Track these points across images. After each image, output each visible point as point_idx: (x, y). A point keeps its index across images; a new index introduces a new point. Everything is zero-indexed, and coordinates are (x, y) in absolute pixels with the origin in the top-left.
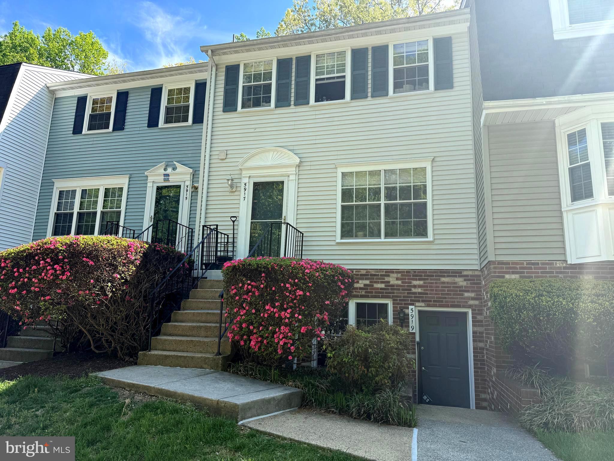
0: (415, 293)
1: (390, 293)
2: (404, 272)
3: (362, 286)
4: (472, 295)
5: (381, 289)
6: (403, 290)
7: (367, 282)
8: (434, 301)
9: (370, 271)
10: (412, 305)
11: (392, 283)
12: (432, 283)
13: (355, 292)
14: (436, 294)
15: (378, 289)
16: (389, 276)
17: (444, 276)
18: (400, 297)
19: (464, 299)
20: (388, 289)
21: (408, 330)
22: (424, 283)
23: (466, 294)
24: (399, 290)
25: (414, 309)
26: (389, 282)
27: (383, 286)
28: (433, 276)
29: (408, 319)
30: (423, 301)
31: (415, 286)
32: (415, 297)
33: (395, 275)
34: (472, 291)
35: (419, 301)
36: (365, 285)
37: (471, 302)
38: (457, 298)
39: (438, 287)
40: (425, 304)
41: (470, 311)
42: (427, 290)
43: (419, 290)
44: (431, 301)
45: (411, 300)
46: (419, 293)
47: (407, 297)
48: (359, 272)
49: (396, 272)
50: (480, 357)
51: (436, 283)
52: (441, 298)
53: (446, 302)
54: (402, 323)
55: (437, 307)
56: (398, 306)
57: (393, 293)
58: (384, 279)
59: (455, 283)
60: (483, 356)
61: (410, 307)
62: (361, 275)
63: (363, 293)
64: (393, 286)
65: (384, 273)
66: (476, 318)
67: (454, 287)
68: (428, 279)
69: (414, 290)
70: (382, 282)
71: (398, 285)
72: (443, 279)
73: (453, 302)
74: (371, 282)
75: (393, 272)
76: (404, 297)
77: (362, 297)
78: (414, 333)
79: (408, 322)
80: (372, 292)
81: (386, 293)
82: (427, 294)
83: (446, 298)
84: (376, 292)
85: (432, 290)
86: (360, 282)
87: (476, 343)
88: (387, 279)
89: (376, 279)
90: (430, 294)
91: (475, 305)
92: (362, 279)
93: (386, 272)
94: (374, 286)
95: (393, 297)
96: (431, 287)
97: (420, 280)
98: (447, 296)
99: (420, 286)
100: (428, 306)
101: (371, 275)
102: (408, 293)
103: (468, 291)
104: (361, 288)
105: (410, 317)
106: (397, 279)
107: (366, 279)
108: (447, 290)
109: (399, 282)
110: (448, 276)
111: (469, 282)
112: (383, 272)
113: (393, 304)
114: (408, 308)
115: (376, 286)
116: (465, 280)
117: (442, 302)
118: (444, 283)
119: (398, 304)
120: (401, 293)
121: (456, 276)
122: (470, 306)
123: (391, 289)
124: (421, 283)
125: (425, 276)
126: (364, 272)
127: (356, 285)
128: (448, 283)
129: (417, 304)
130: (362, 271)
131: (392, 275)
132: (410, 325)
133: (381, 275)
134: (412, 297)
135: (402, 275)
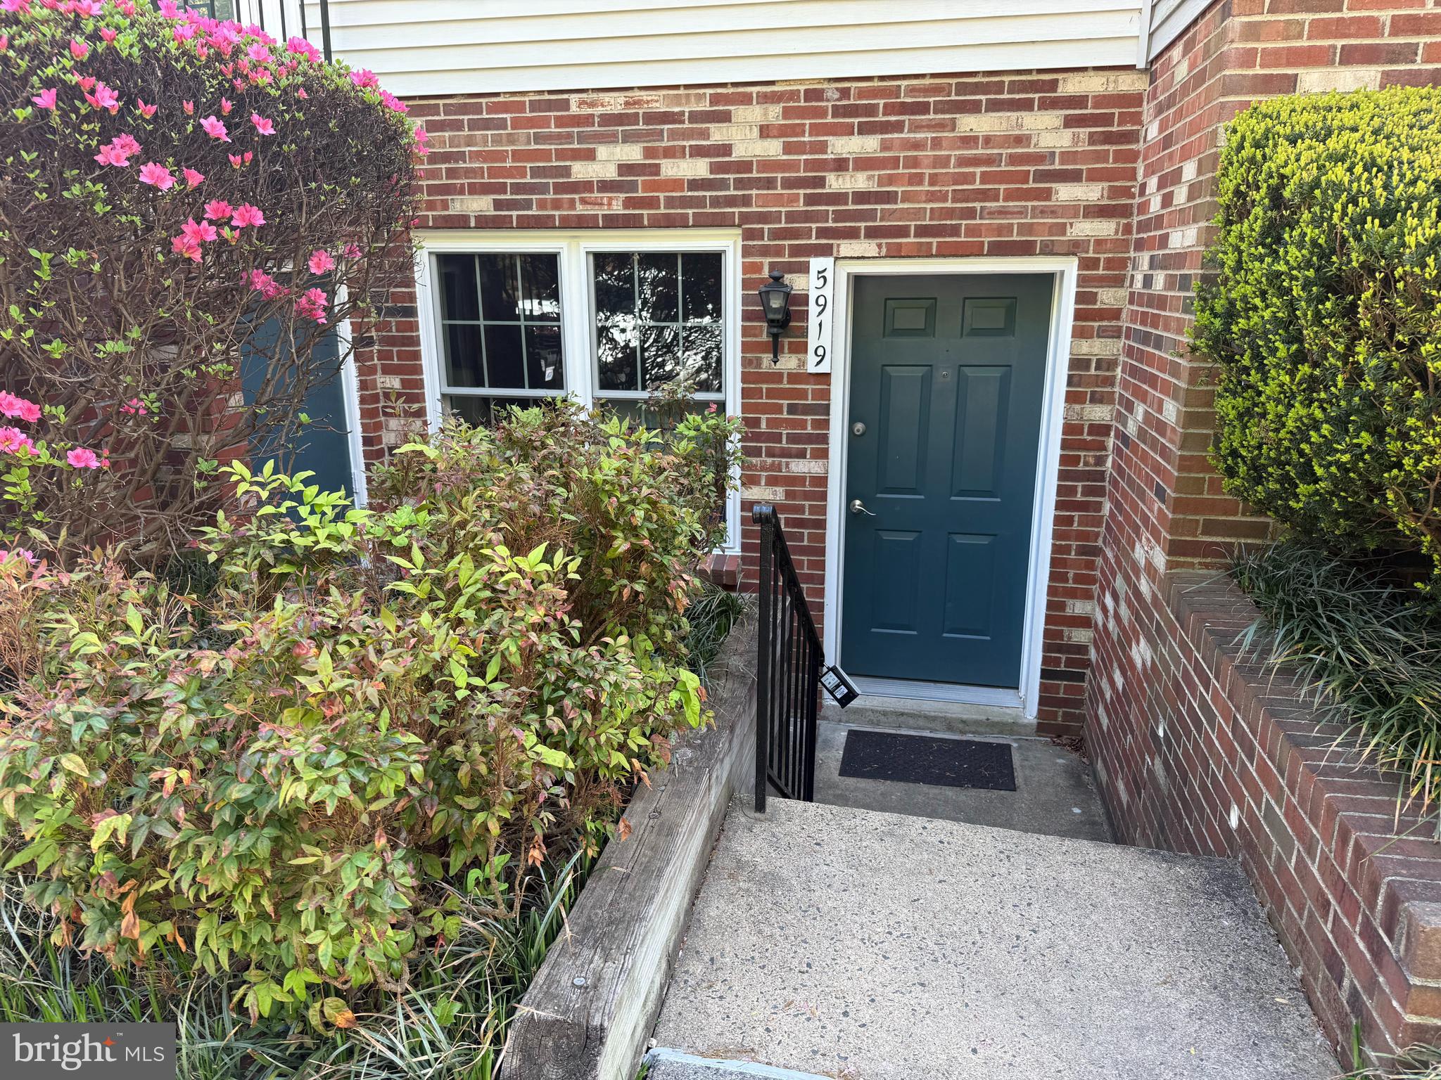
0: (838, 198)
1: (731, 201)
2: (793, 95)
3: (611, 173)
4: (1092, 193)
5: (695, 184)
6: (788, 184)
7: (633, 153)
8: (922, 231)
9: (644, 95)
10: (825, 251)
11: (739, 153)
12: (917, 145)
13: (583, 201)
14: (932, 197)
15: (676, 184)
16: (725, 117)
17: (974, 108)
18: (775, 217)
19: (1053, 212)
20: (723, 184)
21: (803, 363)
22: (885, 146)
23: (1065, 193)
24: (770, 183)
25: (829, 275)
26: (726, 149)
27: (699, 168)
28: (923, 108)
29: (804, 316)
30: (872, 233)
31: (840, 165)
32: (839, 216)
33: (754, 114)
34: (1094, 176)
35: (852, 234)
36: (625, 169)
37: (1084, 229)
38: (1022, 213)
39: (944, 161)
40: (880, 246)
41: (1069, 269)
42: (891, 180)
43: (860, 182)
44: (903, 231)
45: (822, 233)
46: (861, 197)
47: (808, 217)
48: (592, 104)
49: (766, 99)
50: (1086, 464)
51: (937, 143)
52: (950, 213)
53: (971, 231)
54: (775, 337)
55: (931, 256)
56: (767, 261)
57: (746, 201)
58: (705, 134)
59: (1019, 140)
60: (1100, 461)
61: (816, 263)
62: (608, 119)
63: (618, 208)
64: (745, 166)
65: (705, 106)
66: (1092, 298)
67: (1013, 159)
68: (898, 127)
69: (835, 183)
70: (698, 152)
71: (766, 165)
72: (969, 124)
73: (1000, 230)
74: (649, 153)
75: (746, 100)
76: (791, 217)
77: (612, 223)
78: (825, 378)
79: (804, 332)
80: (652, 203)
81: (716, 202)
82: (889, 197)
83: (971, 213)
84: (670, 202)
85: (917, 179)
86: (602, 151)
87: (1077, 407)
88: (718, 133)
89: (673, 135)
90: (907, 197)
91: (1099, 243)
92: (610, 139)
93: (715, 100)
94: (663, 170)
95: (745, 218)
96: (914, 162)
97: (865, 130)
98: (978, 205)
99: (864, 164)
100: (895, 253)
101: (651, 118)
102: (810, 200)
103: (1074, 177)
104: (606, 186)
105: (813, 309)
106: (765, 132)
107: (628, 138)
108: (983, 173)
109: (773, 149)
110: (995, 106)
111: (1084, 132)
112: (700, 98)
113: (746, 251)
114: (804, 269)
115: (674, 169)
116: (1069, 122)
117: (955, 231)
118: (970, 141)
119: (765, 251)
120: (779, 200)
121: (1027, 106)
122: (1073, 248)
123: (740, 184)
124: (869, 145)
125: (889, 109)
126: (615, 104)
127: (581, 171)
128: (988, 140)
129: (847, 247)
130: (606, 97)
131: (740, 113)
132: (812, 343)
133: (695, 117)
134: (823, 216)
135: (787, 113)
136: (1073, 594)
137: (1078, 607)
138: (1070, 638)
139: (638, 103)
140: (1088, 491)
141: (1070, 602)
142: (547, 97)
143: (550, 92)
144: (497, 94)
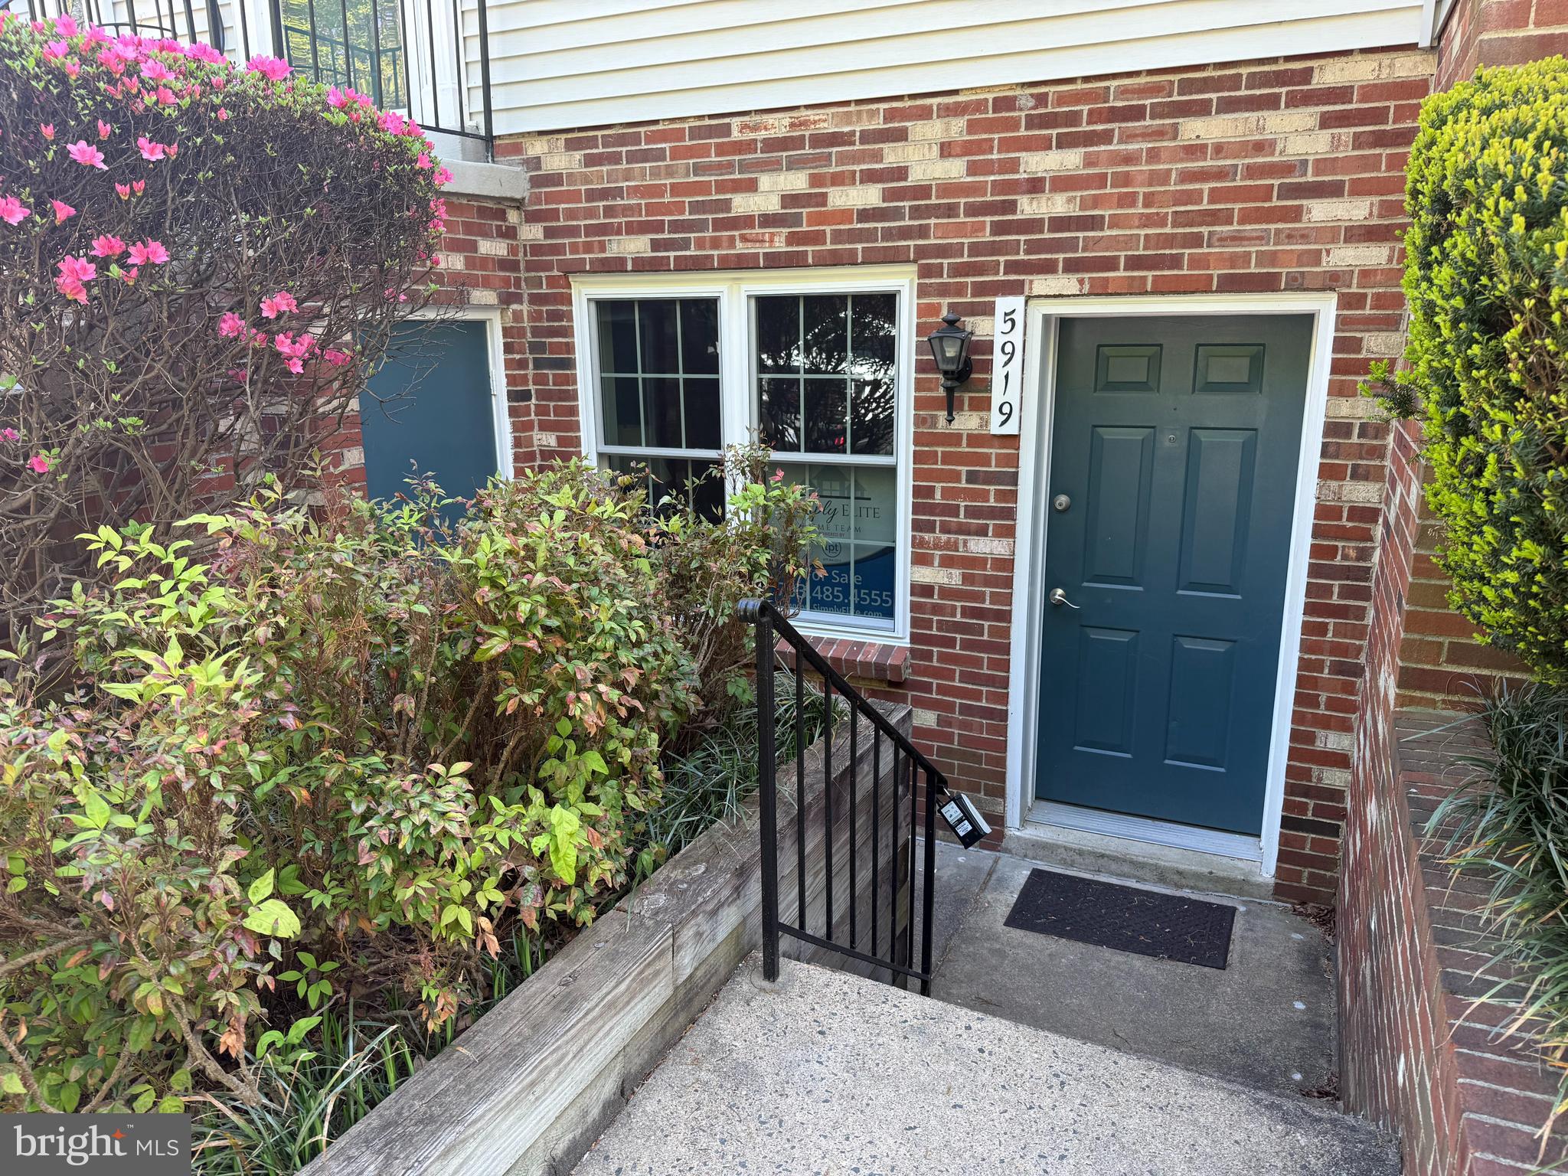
0: (1032, 225)
1: (905, 233)
2: (980, 105)
3: (773, 205)
4: (1357, 210)
5: (865, 215)
6: (973, 210)
7: (797, 182)
8: (1134, 263)
9: (812, 115)
10: (1015, 289)
11: (916, 177)
12: (1129, 159)
13: (744, 239)
14: (1147, 221)
15: (845, 215)
16: (901, 136)
17: (1202, 109)
18: (958, 250)
19: (1304, 237)
20: (897, 214)
21: (986, 423)
22: (1089, 162)
23: (1320, 211)
24: (951, 211)
25: (1018, 317)
26: (901, 173)
27: (870, 196)
28: (1137, 113)
29: (988, 366)
30: (1072, 267)
31: (1035, 186)
32: (1033, 247)
33: (934, 130)
34: (1360, 189)
35: (1048, 268)
36: (789, 200)
37: (1345, 256)
38: (1260, 239)
39: (1164, 178)
40: (1081, 282)
41: (1326, 308)
42: (1096, 201)
43: (1059, 205)
44: (1110, 264)
45: (1011, 267)
46: (1060, 223)
47: (994, 249)
48: (755, 128)
49: (949, 111)
50: (1345, 557)
51: (1153, 155)
52: (1170, 240)
53: (1195, 262)
54: (950, 391)
55: (1145, 293)
56: (945, 301)
57: (923, 232)
58: (878, 156)
59: (1259, 147)
60: (1364, 554)
61: (1003, 304)
62: (772, 145)
63: (780, 245)
64: (923, 191)
65: (878, 124)
66: (1355, 345)
67: (1252, 171)
68: (1106, 137)
69: (1028, 207)
70: (870, 177)
71: (949, 189)
72: (1195, 129)
73: (1233, 260)
74: (815, 180)
75: (925, 114)
76: (975, 250)
77: (776, 262)
78: (1013, 440)
79: (987, 386)
80: (817, 238)
81: (888, 234)
82: (1094, 223)
83: (1196, 240)
84: (837, 237)
85: (1129, 200)
86: (765, 181)
87: (1334, 484)
88: (892, 155)
89: (843, 159)
90: (1115, 222)
91: (1366, 274)
92: (773, 167)
93: (890, 116)
94: (830, 200)
95: (922, 252)
96: (1125, 180)
97: (1064, 142)
98: (1205, 230)
99: (1063, 183)
100: (1100, 290)
101: (819, 140)
102: (999, 228)
103: (1332, 190)
104: (768, 220)
105: (998, 358)
106: (947, 150)
107: (793, 165)
108: (1212, 190)
109: (955, 169)
110: (1229, 106)
111: (1347, 133)
112: (872, 114)
113: (923, 291)
114: (988, 310)
115: (842, 198)
116: (1326, 122)
117: (1175, 262)
118: (1195, 150)
119: (944, 290)
120: (960, 230)
121: (1272, 103)
122: (1330, 282)
123: (916, 213)
124: (1071, 160)
125: (1094, 116)
126: (779, 127)
127: (742, 204)
128: (1219, 149)
129: (1041, 284)
130: (770, 119)
131: (918, 129)
132: (997, 397)
133: (867, 137)
134: (1014, 248)
135: (972, 127)
136: (1326, 723)
137: (1332, 741)
138: (1320, 779)
139: (804, 124)
140: (1346, 592)
141: (1321, 733)
142: (707, 122)
143: (711, 117)
144: (656, 122)
